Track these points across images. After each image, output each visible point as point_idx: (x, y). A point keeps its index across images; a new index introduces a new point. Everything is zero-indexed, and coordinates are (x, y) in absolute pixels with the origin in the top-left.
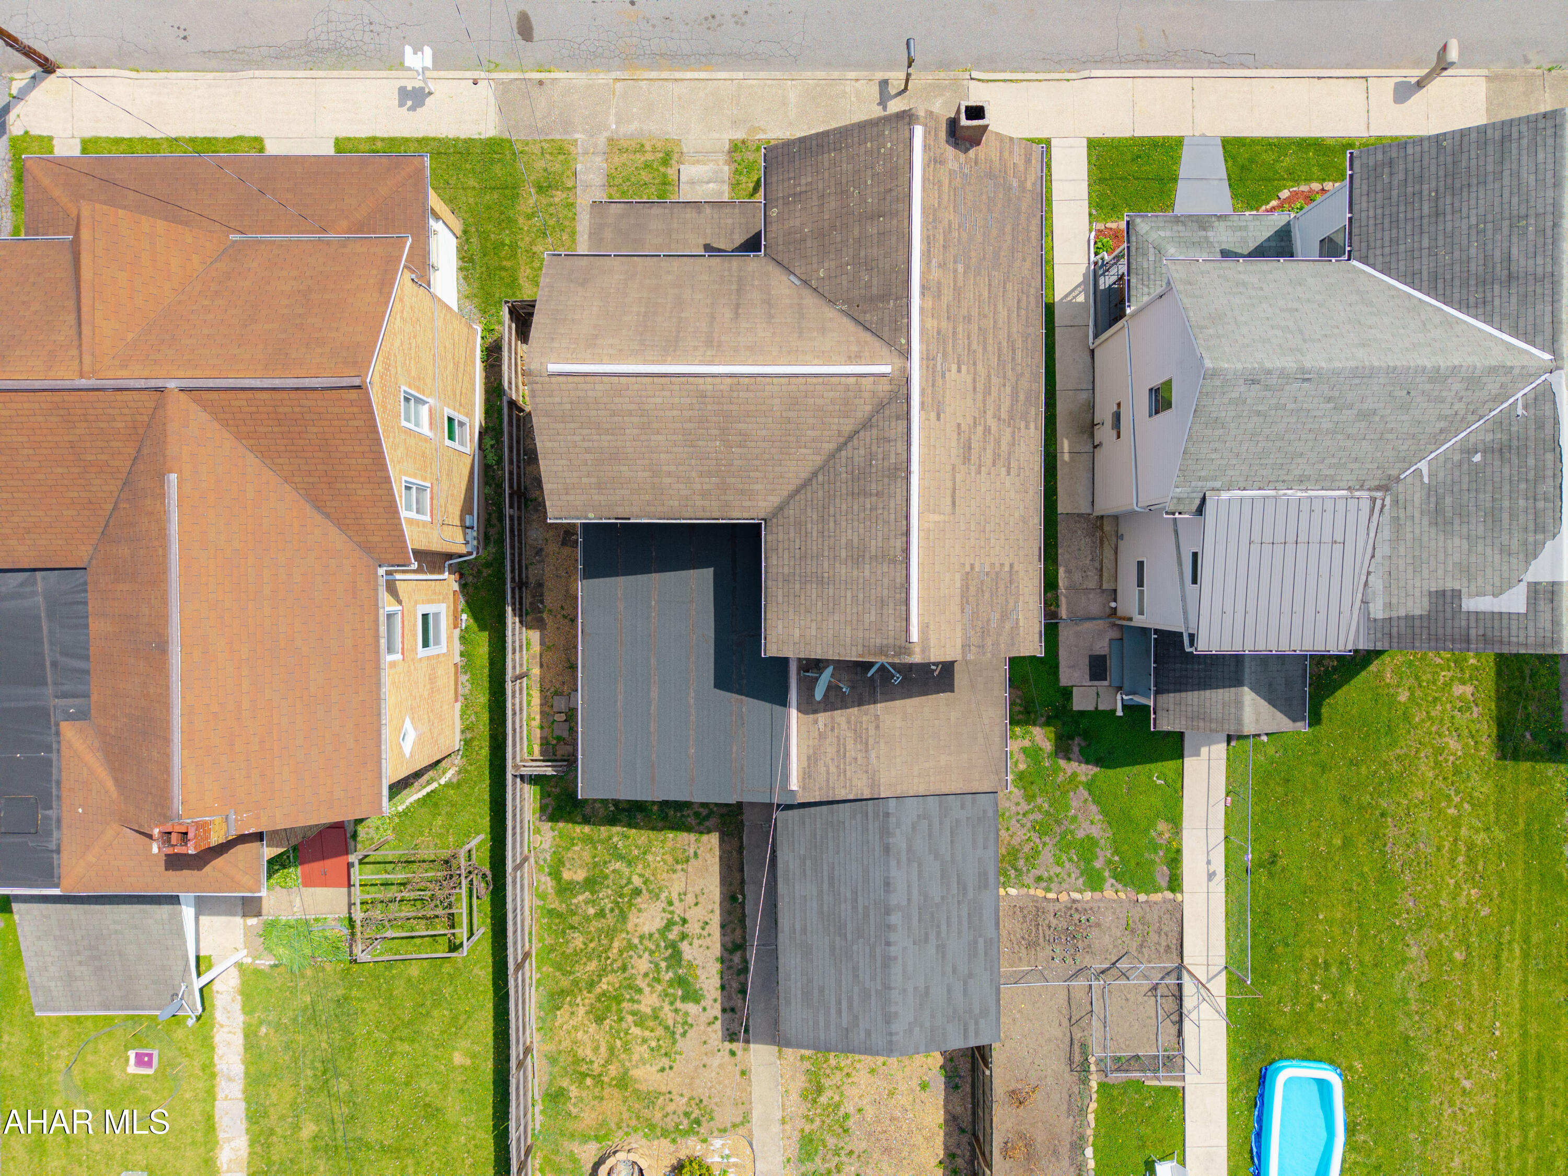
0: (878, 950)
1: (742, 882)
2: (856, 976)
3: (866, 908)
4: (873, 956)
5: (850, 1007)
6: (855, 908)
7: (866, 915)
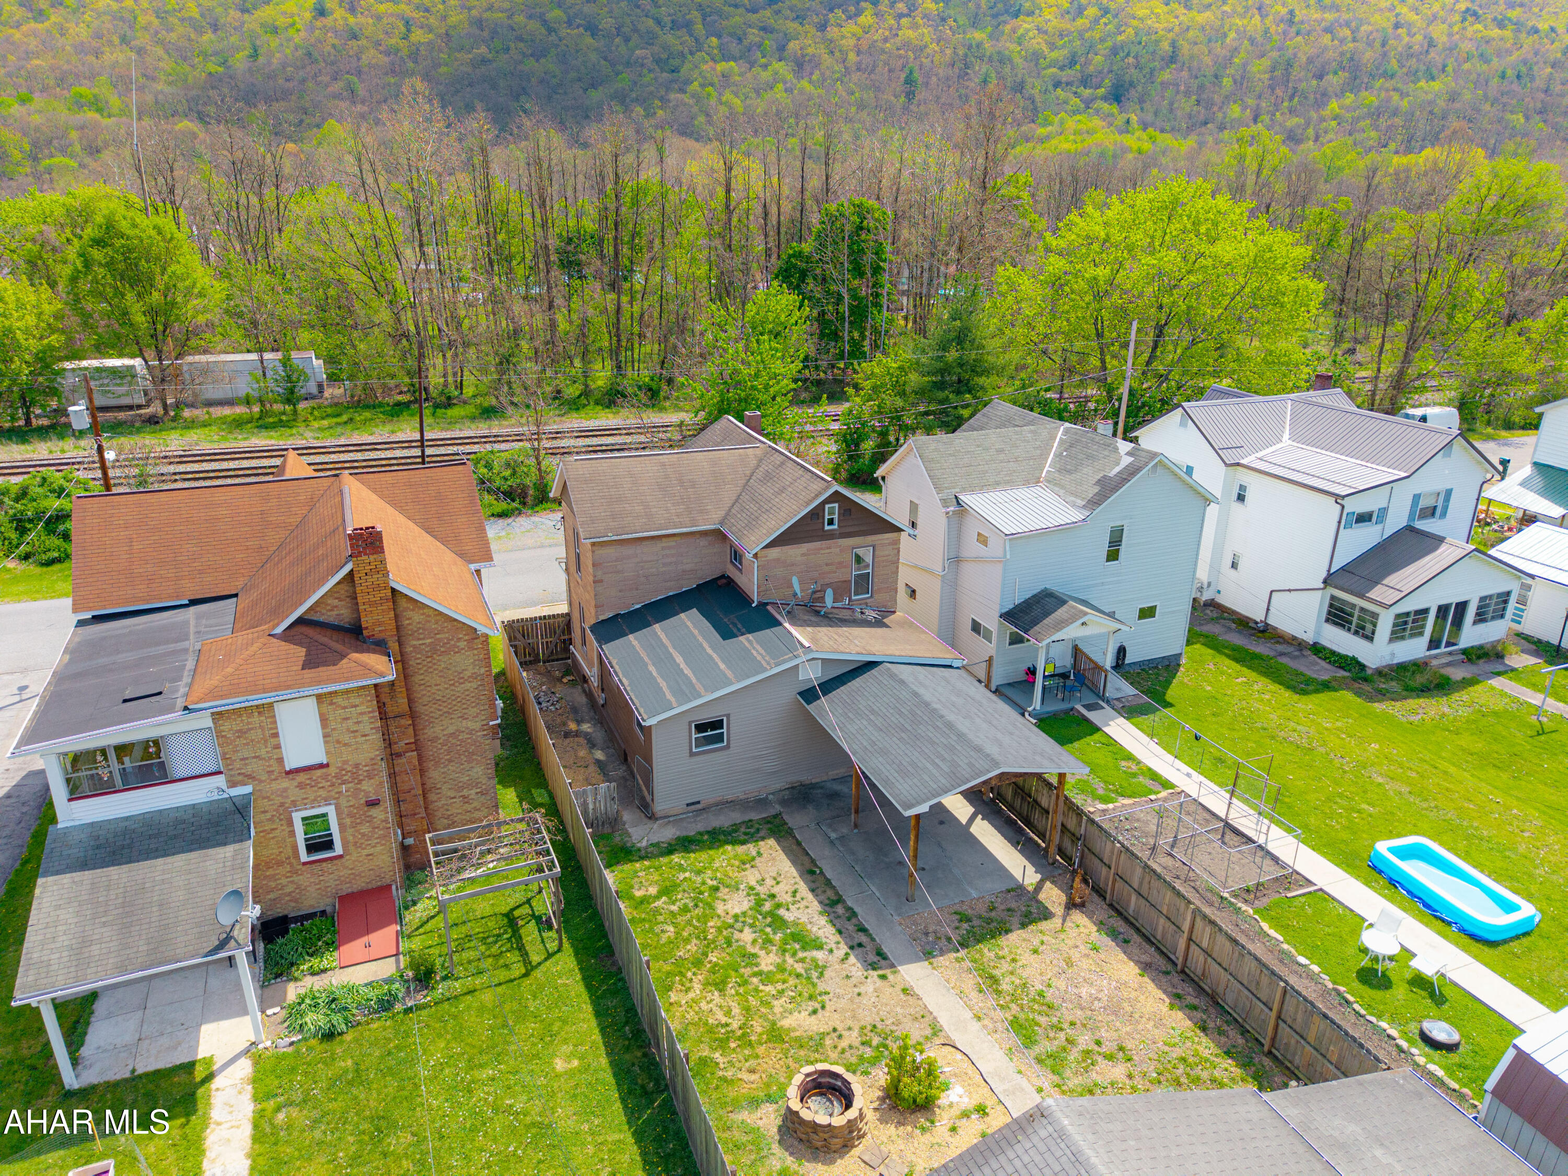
0: (939, 724)
1: (813, 861)
3: (911, 711)
7: (915, 715)
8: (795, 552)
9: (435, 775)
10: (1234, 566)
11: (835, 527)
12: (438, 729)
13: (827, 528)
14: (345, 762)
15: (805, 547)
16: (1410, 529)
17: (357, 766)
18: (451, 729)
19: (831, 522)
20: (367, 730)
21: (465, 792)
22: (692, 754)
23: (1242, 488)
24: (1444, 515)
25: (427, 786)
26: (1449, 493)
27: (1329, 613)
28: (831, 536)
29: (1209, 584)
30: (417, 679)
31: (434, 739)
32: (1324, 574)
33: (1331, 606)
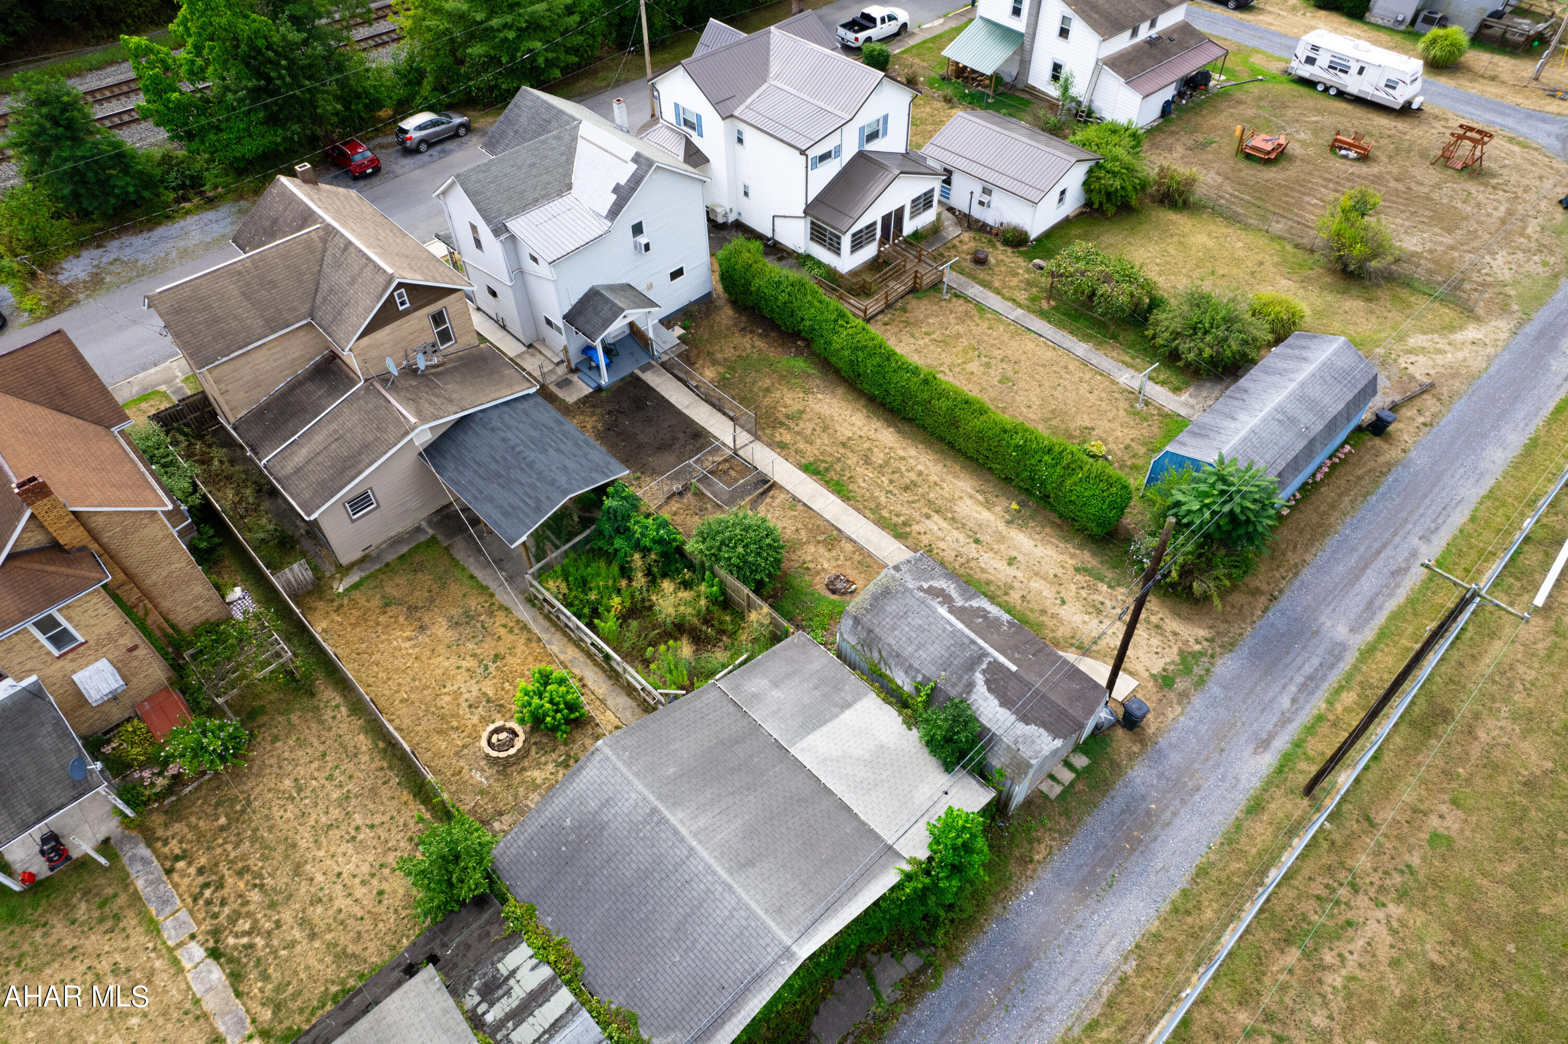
0: (523, 466)
2: (520, 483)
3: (503, 457)
4: (522, 469)
5: (530, 497)
6: (496, 461)
7: (506, 460)
8: (383, 335)
9: (166, 604)
10: (746, 194)
11: (408, 305)
12: (154, 578)
13: (401, 308)
14: (100, 634)
15: (388, 329)
16: (861, 155)
17: (109, 633)
18: (165, 574)
19: (402, 303)
20: (105, 611)
21: (195, 605)
22: (353, 521)
23: (739, 132)
24: (885, 134)
25: (164, 611)
26: (886, 118)
27: (812, 234)
28: (407, 313)
29: (731, 210)
30: (122, 555)
31: (155, 584)
32: (804, 206)
33: (812, 228)
